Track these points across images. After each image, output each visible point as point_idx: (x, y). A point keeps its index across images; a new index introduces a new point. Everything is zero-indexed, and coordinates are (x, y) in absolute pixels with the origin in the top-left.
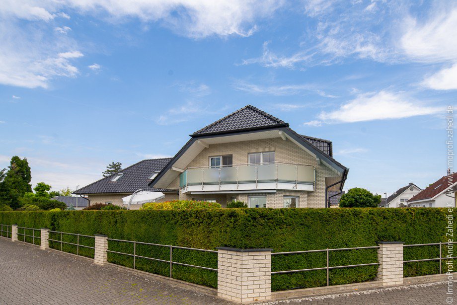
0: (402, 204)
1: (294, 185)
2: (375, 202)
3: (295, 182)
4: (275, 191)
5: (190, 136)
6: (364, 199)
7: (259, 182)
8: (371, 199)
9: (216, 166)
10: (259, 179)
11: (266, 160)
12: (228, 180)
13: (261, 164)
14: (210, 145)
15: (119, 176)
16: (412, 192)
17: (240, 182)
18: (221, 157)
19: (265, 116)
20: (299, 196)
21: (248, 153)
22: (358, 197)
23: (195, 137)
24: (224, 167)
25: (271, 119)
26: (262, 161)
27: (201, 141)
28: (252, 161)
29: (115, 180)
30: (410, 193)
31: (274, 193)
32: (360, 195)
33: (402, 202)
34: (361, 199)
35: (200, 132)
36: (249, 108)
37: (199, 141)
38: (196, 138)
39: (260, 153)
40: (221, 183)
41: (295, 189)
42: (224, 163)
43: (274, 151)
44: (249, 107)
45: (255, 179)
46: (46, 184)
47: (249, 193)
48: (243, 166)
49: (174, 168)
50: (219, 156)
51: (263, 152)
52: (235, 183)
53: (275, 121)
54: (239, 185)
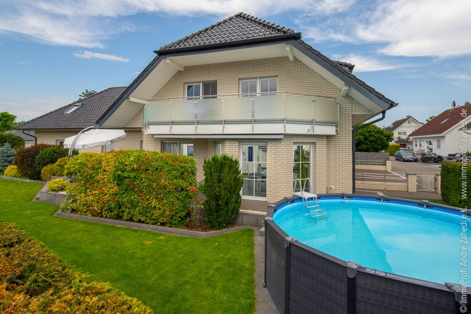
0: (399, 137)
1: (309, 127)
2: (387, 140)
3: (311, 122)
4: (282, 137)
5: (155, 52)
6: (375, 137)
7: (256, 122)
8: (383, 137)
9: (194, 97)
10: (257, 117)
11: (264, 90)
12: (208, 118)
13: (258, 95)
14: (185, 67)
15: (76, 107)
16: (410, 125)
17: (226, 122)
18: (201, 84)
19: (264, 25)
20: (315, 143)
21: (239, 79)
22: (368, 133)
23: (163, 53)
24: (205, 98)
25: (273, 28)
26: (259, 90)
27: (170, 60)
28: (245, 90)
29: (69, 112)
30: (408, 127)
31: (280, 139)
32: (370, 132)
33: (399, 136)
34: (371, 136)
35: (170, 47)
36: (241, 16)
37: (168, 61)
38: (163, 57)
39: (257, 78)
40: (198, 123)
41: (311, 133)
42: (206, 92)
43: (277, 76)
44: (239, 16)
45: (250, 118)
46: (10, 114)
47: (240, 139)
48: (232, 97)
49: (132, 99)
50: (200, 82)
51: (260, 78)
52: (220, 122)
53: (279, 30)
54: (226, 126)
